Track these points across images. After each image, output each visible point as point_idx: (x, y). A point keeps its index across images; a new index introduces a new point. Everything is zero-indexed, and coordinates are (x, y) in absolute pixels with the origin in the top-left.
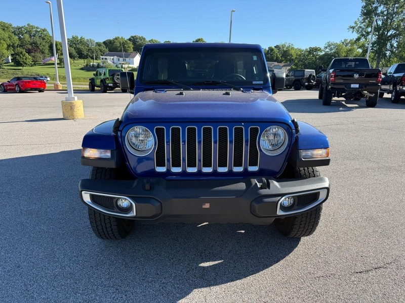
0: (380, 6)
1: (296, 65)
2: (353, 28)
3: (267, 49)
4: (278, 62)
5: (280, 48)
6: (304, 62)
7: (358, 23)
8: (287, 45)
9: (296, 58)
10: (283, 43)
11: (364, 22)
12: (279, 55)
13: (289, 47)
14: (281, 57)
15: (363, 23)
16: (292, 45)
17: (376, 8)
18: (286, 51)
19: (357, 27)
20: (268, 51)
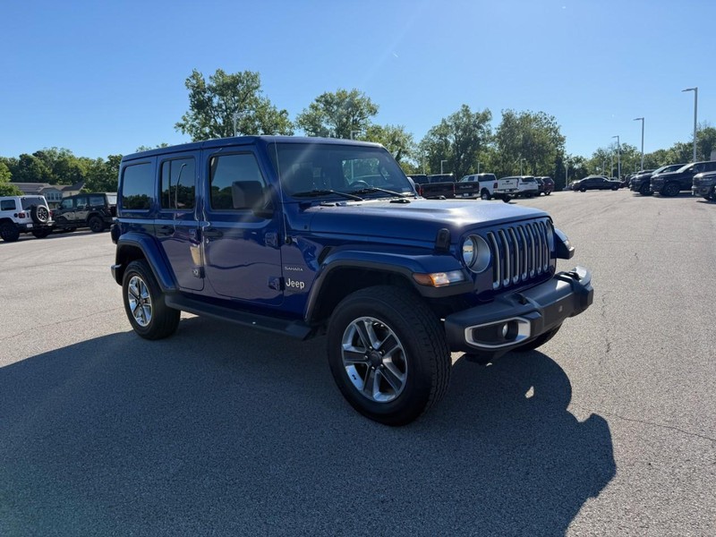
0: (215, 96)
1: (90, 186)
2: (183, 126)
3: (18, 158)
4: (51, 184)
5: (46, 157)
6: (104, 181)
7: (188, 118)
8: (58, 152)
9: (87, 175)
10: (49, 148)
11: (197, 118)
12: (47, 170)
13: (64, 155)
14: (53, 173)
15: (195, 119)
16: (68, 151)
17: (210, 99)
18: (60, 162)
19: (188, 126)
20: (20, 162)
